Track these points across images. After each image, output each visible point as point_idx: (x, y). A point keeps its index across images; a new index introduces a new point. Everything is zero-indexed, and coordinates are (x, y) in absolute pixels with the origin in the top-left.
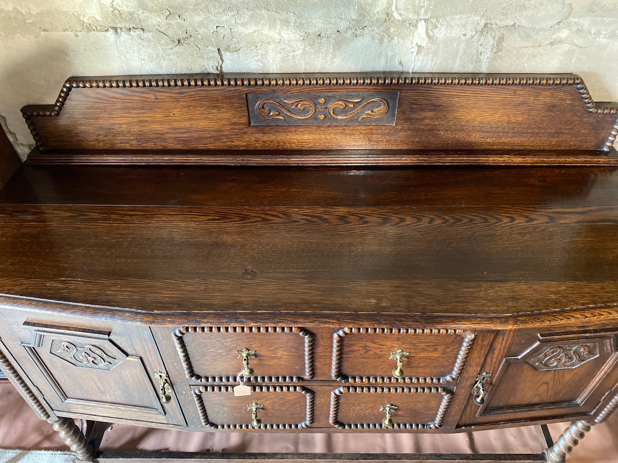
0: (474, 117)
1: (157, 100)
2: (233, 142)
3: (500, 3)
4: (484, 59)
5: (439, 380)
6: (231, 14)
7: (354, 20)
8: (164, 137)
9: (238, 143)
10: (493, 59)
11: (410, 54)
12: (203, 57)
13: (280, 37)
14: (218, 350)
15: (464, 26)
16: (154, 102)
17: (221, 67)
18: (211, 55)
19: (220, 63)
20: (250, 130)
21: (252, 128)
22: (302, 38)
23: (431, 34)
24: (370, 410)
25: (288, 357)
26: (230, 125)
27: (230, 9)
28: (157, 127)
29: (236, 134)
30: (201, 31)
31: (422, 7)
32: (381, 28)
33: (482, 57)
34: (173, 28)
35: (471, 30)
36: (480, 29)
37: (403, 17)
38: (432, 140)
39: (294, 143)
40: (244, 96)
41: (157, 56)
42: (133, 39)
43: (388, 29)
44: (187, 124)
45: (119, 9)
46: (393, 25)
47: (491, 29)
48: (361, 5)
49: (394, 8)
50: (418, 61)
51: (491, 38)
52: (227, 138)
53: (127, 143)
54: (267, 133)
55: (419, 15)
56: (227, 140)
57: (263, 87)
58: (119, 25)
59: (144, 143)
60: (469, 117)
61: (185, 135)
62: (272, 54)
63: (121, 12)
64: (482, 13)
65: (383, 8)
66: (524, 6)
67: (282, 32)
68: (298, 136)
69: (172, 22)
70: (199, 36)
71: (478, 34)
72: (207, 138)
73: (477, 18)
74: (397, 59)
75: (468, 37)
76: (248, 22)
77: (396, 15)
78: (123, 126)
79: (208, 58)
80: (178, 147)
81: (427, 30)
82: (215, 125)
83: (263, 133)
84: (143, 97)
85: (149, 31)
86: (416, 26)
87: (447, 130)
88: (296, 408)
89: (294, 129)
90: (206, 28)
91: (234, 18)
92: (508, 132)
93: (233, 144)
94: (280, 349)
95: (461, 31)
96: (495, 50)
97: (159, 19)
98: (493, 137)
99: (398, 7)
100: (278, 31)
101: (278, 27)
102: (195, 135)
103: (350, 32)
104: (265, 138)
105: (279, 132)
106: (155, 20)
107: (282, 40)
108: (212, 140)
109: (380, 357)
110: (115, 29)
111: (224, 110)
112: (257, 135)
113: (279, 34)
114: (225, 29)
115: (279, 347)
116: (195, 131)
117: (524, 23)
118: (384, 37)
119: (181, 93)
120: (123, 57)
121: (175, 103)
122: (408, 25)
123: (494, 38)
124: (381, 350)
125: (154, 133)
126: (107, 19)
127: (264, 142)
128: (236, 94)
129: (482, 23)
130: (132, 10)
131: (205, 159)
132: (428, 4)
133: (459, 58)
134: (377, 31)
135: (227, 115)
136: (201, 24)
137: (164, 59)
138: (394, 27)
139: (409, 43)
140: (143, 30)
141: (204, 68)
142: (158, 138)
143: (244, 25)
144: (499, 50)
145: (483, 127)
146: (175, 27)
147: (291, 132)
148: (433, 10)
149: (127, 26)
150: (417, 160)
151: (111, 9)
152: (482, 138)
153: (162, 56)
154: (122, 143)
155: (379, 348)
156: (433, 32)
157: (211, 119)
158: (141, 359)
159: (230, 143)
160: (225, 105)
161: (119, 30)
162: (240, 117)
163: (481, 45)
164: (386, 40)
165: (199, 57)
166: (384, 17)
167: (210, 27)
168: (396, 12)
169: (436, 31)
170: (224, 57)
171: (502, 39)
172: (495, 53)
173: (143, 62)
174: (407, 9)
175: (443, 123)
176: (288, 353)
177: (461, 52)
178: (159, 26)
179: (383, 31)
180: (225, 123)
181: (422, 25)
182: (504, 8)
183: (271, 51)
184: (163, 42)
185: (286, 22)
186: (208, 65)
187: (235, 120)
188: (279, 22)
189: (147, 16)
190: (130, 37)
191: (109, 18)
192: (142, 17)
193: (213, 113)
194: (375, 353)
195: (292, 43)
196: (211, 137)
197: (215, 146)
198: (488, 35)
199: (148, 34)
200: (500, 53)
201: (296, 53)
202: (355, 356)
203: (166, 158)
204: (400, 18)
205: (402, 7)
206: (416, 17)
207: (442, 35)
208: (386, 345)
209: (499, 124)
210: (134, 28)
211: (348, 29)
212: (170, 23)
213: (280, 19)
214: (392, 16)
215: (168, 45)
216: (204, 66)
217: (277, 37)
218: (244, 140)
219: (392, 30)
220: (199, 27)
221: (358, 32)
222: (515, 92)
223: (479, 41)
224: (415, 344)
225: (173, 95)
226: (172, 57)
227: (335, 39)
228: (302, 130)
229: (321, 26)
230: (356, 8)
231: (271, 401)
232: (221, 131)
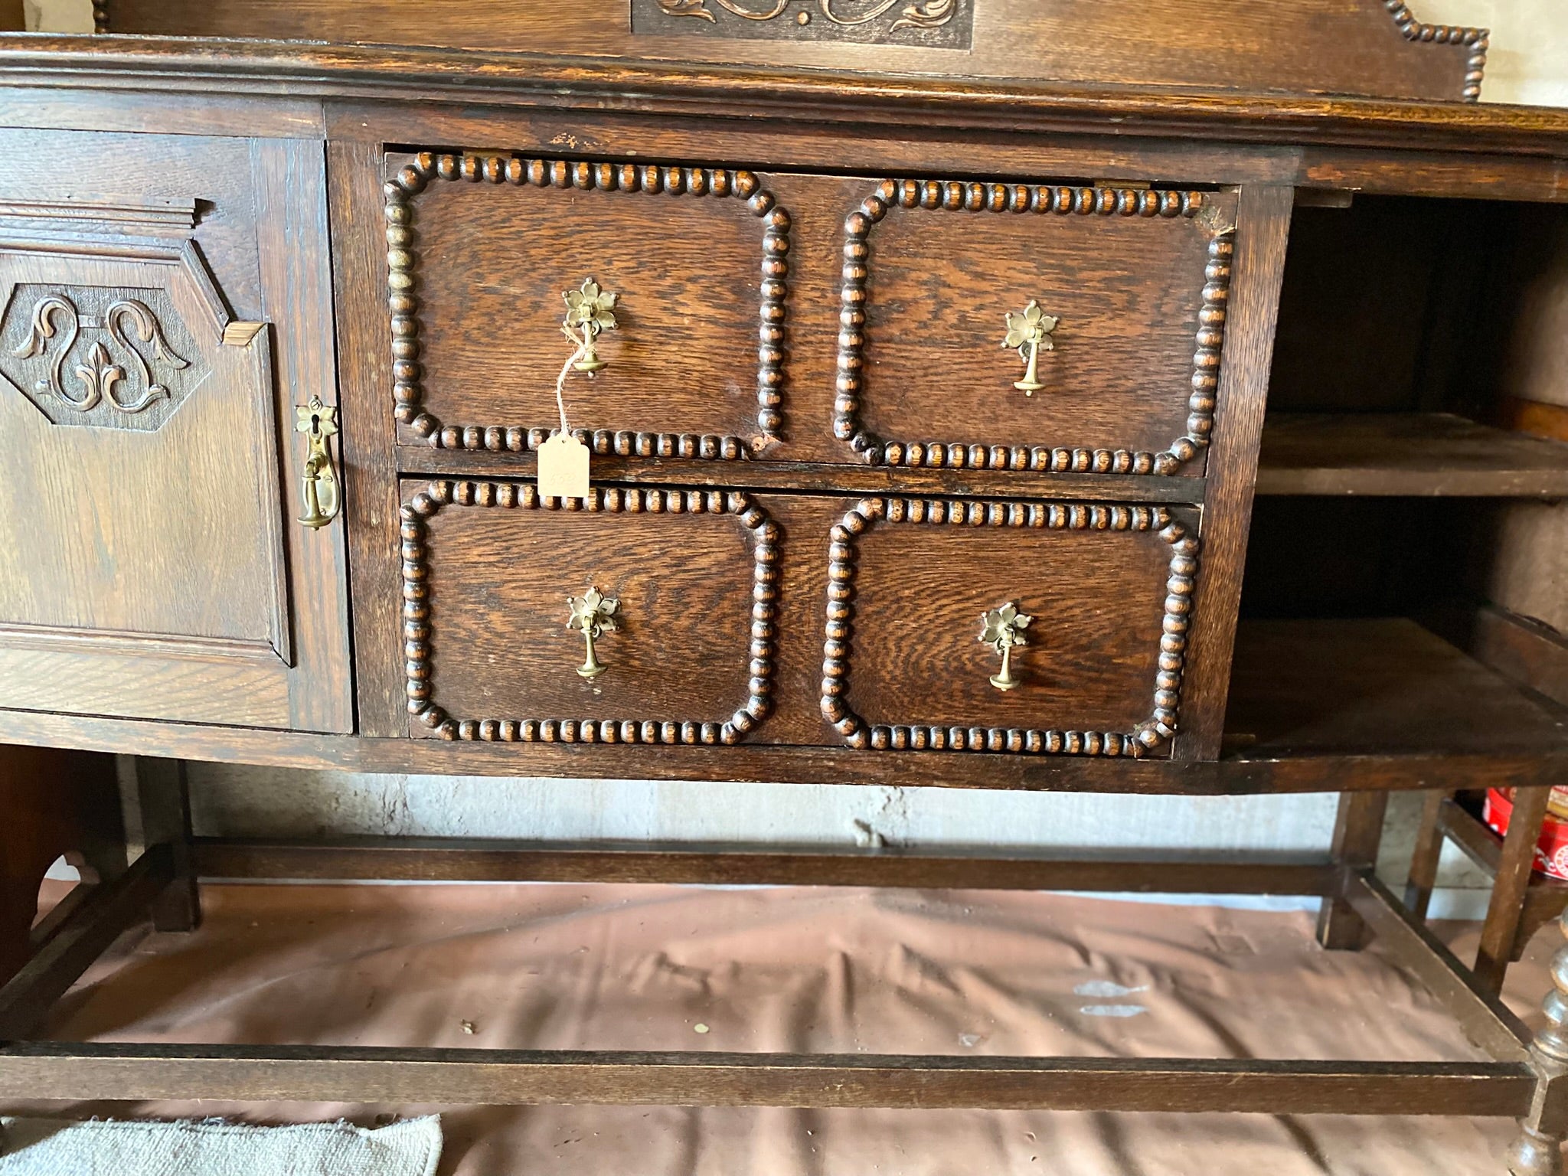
0: (1149, 37)
5: (1152, 459)
14: (506, 281)
24: (948, 638)
25: (711, 329)
26: (583, 28)
60: (1138, 37)
82: (547, 29)
88: (719, 621)
94: (689, 286)
109: (977, 340)
115: (689, 280)
124: (978, 301)
145: (1173, 64)
155: (974, 293)
158: (272, 329)
176: (712, 312)
180: (574, 22)
187: (596, 15)
194: (963, 318)
202: (906, 332)
208: (994, 278)
224: (1070, 270)
231: (644, 578)
232: (562, 45)
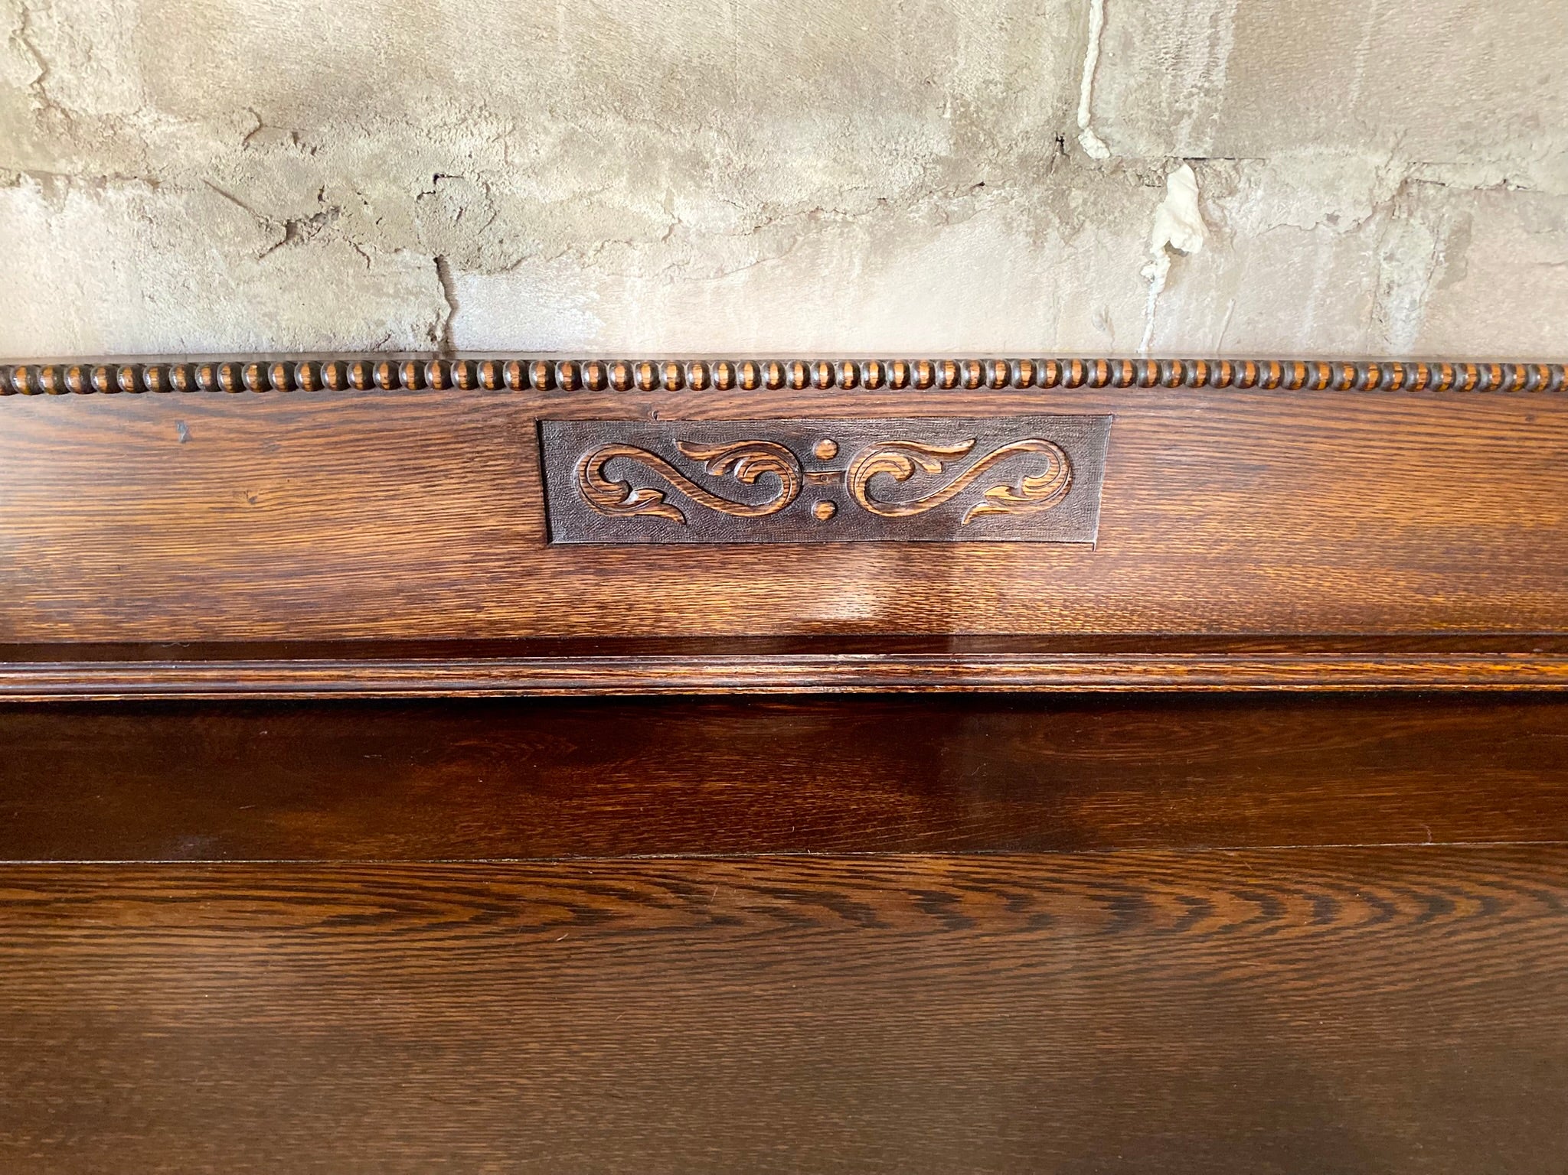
0: (1385, 512)
1: (189, 446)
2: (480, 609)
3: (1455, 109)
4: (1399, 309)
6: (489, 129)
7: (938, 160)
8: (210, 593)
9: (499, 614)
10: (1435, 307)
11: (1140, 290)
12: (379, 291)
13: (669, 220)
15: (1331, 186)
16: (176, 452)
17: (447, 328)
18: (409, 281)
19: (445, 315)
20: (550, 561)
21: (560, 554)
22: (749, 225)
23: (1216, 214)
26: (472, 541)
27: (486, 111)
28: (185, 552)
29: (493, 579)
30: (377, 191)
31: (1182, 114)
32: (1037, 192)
33: (1391, 303)
34: (271, 180)
35: (1356, 202)
36: (1384, 196)
37: (1115, 150)
38: (1234, 598)
39: (718, 610)
40: (531, 429)
41: (205, 284)
42: (111, 215)
43: (1061, 195)
44: (305, 541)
45: (67, 104)
46: (1079, 181)
47: (1424, 202)
48: (967, 105)
49: (1083, 117)
50: (1170, 312)
51: (1424, 232)
52: (461, 594)
53: (65, 617)
54: (616, 571)
55: (1170, 145)
56: (457, 602)
57: (603, 394)
58: (62, 166)
59: (130, 618)
60: (1366, 512)
61: (296, 584)
62: (639, 283)
63: (73, 116)
64: (1392, 141)
65: (1044, 118)
66: (1535, 118)
67: (679, 201)
68: (733, 583)
69: (268, 160)
70: (368, 211)
71: (1378, 217)
72: (377, 595)
73: (1377, 159)
74: (1094, 306)
75: (1344, 225)
76: (553, 161)
77: (1091, 144)
78: (50, 550)
79: (396, 295)
80: (266, 631)
81: (1200, 196)
82: (411, 545)
83: (599, 572)
84: (132, 434)
85: (177, 189)
86: (1160, 185)
87: (1290, 562)
89: (718, 557)
90: (395, 180)
91: (499, 146)
92: (1509, 570)
93: (480, 616)
95: (1319, 205)
96: (1439, 275)
97: (214, 145)
98: (1456, 589)
99: (1099, 113)
100: (662, 197)
101: (665, 183)
102: (336, 583)
103: (924, 206)
104: (608, 592)
105: (661, 567)
106: (204, 147)
107: (678, 229)
108: (398, 600)
110: (46, 179)
111: (448, 484)
112: (576, 583)
113: (668, 207)
114: (468, 185)
116: (333, 568)
117: (1539, 177)
118: (1049, 223)
119: (284, 418)
120: (71, 287)
121: (259, 459)
122: (1133, 181)
123: (1434, 230)
125: (173, 579)
126: (17, 142)
127: (602, 606)
128: (499, 421)
129: (1394, 179)
130: (118, 111)
131: (367, 673)
132: (1202, 105)
133: (1311, 303)
134: (1022, 200)
135: (464, 503)
136: (377, 166)
137: (230, 294)
138: (1084, 187)
139: (1138, 246)
140: (155, 184)
141: (381, 333)
142: (186, 597)
143: (535, 171)
144: (1454, 274)
145: (1418, 550)
146: (279, 176)
147: (708, 569)
148: (1222, 128)
149: (95, 168)
150: (1190, 672)
151: (36, 104)
152: (1417, 591)
153: (224, 284)
154: (41, 618)
156: (1223, 208)
157: (399, 522)
159: (469, 614)
160: (453, 465)
161: (60, 184)
162: (513, 512)
163: (1390, 258)
164: (1053, 235)
165: (366, 289)
166: (1048, 149)
167: (408, 180)
168: (1089, 133)
169: (1232, 203)
170: (459, 292)
171: (1462, 234)
172: (1441, 286)
173: (149, 305)
174: (1129, 121)
175: (1276, 534)
177: (1318, 285)
178: (216, 169)
179: (1043, 202)
180: (454, 533)
181: (1182, 185)
182: (1467, 127)
183: (634, 270)
184: (229, 228)
185: (694, 164)
186: (399, 321)
187: (492, 522)
188: (665, 164)
189: (173, 135)
190: (101, 211)
191: (25, 140)
192: (153, 136)
193: (407, 496)
195: (716, 241)
196: (398, 591)
197: (409, 627)
198: (1415, 222)
199: (171, 197)
200: (1457, 287)
201: (725, 282)
203: (208, 674)
204: (1103, 154)
205: (1112, 116)
206: (1160, 152)
207: (1254, 218)
209: (1479, 538)
210: (117, 175)
211: (920, 189)
212: (261, 163)
213: (671, 153)
214: (1077, 146)
215: (247, 239)
216: (380, 323)
217: (658, 218)
218: (525, 602)
219: (1076, 197)
220: (368, 176)
221: (954, 207)
222: (1530, 418)
223: (1381, 241)
225: (255, 426)
226: (260, 288)
227: (870, 229)
228: (749, 559)
229: (818, 179)
230: (947, 115)
232: (437, 566)
